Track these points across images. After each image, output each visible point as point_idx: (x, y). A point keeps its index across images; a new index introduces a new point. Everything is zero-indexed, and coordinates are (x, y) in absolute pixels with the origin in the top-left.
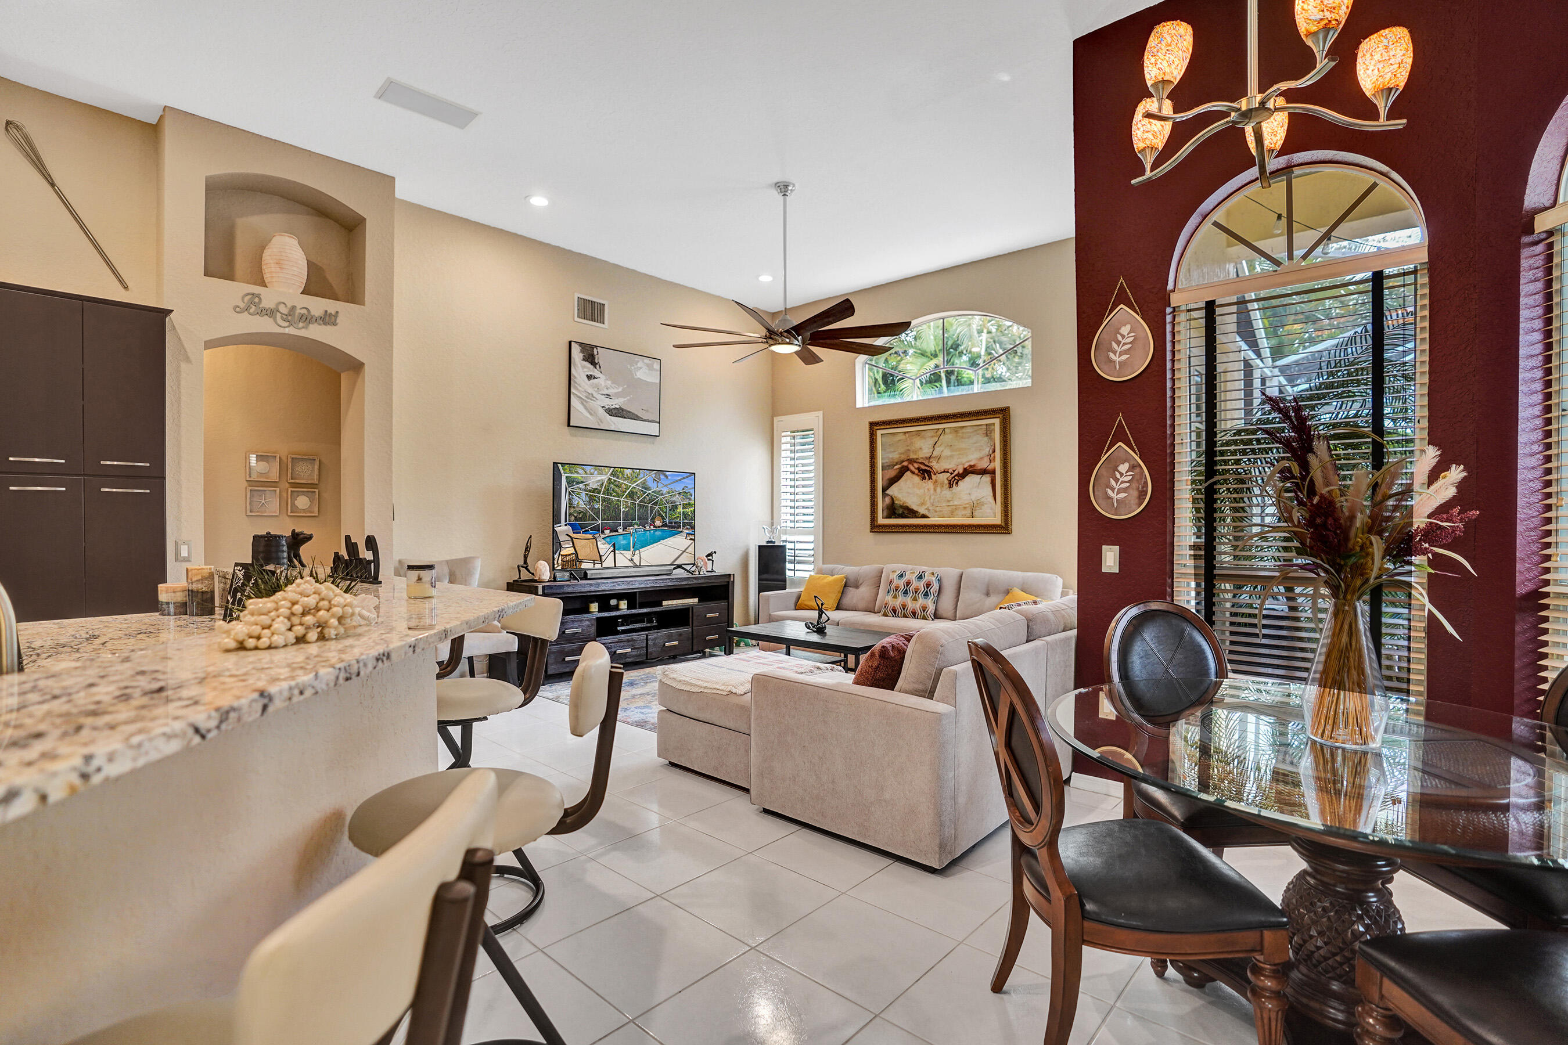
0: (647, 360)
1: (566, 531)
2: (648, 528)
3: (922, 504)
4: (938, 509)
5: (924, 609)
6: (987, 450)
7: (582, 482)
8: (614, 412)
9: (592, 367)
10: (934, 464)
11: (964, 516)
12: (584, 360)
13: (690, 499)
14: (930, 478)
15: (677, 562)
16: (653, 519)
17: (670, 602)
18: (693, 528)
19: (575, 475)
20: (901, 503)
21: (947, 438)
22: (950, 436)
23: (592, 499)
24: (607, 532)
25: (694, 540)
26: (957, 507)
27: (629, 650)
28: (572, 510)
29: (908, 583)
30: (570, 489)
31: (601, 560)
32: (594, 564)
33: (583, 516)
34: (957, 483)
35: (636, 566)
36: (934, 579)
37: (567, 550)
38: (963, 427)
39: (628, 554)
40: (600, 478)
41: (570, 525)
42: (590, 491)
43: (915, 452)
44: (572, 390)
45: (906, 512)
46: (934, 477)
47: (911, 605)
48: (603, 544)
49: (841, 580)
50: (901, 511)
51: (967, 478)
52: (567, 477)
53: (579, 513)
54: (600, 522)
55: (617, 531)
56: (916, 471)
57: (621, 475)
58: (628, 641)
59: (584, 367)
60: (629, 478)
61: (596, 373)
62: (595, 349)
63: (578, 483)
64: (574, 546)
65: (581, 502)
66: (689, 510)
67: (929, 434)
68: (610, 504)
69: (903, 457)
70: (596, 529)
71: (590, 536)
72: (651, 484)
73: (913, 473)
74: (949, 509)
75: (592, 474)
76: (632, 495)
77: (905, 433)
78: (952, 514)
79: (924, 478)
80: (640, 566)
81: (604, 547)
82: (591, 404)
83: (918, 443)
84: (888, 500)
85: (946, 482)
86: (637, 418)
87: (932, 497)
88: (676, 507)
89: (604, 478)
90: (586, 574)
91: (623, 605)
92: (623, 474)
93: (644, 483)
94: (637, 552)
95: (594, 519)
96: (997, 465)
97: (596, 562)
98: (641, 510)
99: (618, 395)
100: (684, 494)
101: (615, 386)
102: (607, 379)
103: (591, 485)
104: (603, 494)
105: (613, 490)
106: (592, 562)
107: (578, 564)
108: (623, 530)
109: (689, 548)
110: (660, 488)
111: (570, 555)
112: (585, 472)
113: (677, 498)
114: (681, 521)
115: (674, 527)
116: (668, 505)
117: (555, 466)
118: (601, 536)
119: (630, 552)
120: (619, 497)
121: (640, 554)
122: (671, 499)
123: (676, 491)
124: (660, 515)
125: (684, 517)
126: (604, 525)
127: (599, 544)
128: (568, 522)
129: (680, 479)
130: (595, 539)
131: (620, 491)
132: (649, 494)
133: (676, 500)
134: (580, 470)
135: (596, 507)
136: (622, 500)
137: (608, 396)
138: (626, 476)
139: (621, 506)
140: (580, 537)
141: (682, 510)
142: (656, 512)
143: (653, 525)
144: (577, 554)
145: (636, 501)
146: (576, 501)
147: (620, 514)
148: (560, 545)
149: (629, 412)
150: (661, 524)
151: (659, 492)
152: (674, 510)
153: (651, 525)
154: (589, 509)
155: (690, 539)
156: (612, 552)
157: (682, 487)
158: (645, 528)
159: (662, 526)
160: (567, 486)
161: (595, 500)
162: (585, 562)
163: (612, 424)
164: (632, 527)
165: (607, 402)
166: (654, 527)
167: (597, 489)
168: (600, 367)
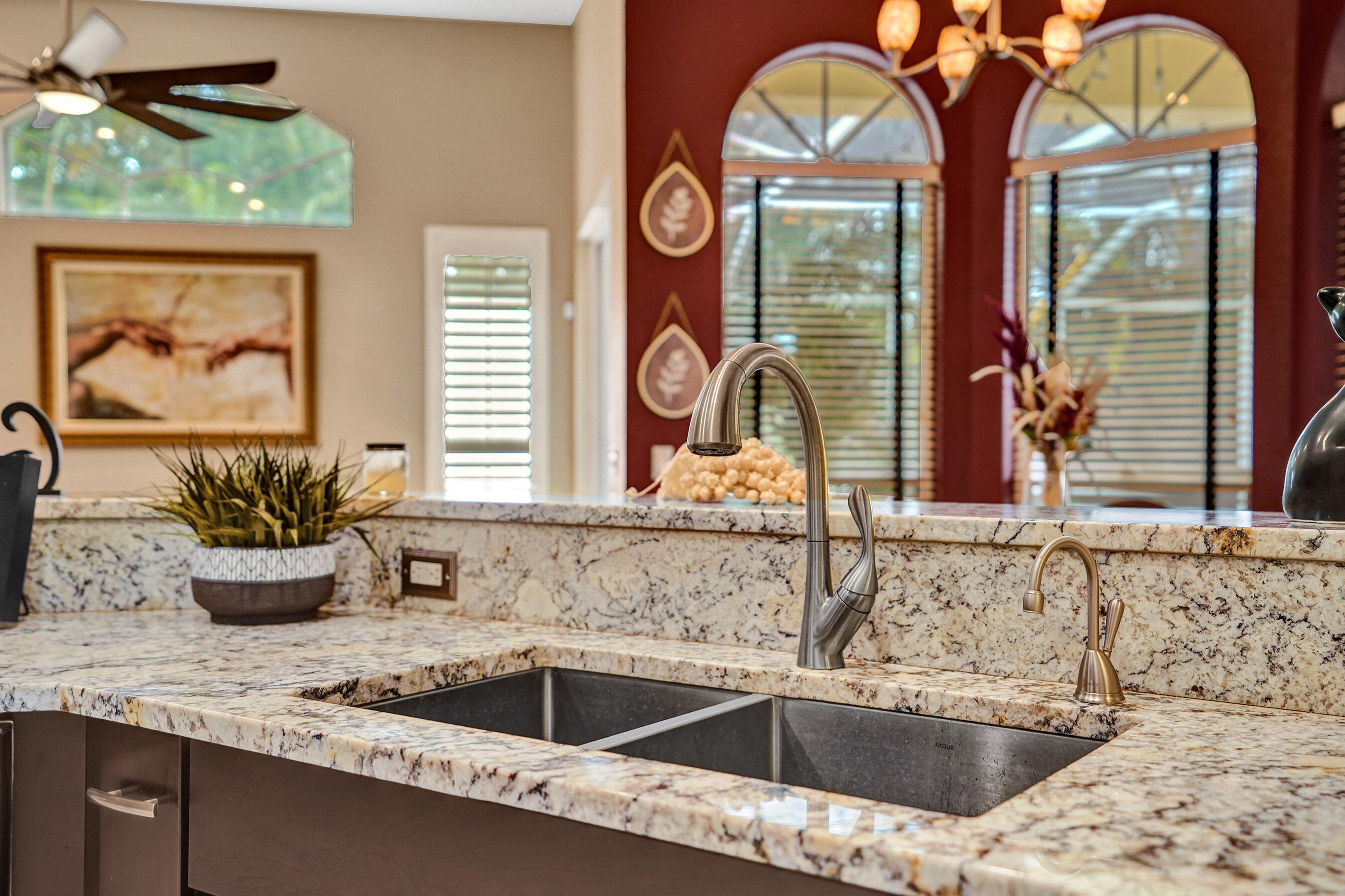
4: (185, 407)
6: (278, 316)
10: (177, 331)
11: (235, 419)
14: (169, 353)
20: (108, 394)
21: (205, 290)
22: (211, 289)
26: (222, 406)
34: (222, 365)
38: (233, 275)
43: (137, 308)
45: (117, 410)
46: (177, 352)
50: (107, 409)
51: (242, 359)
56: (141, 341)
67: (167, 280)
69: (113, 314)
73: (134, 343)
74: (208, 407)
77: (115, 272)
78: (214, 414)
79: (157, 354)
83: (144, 293)
84: (78, 390)
85: (202, 362)
87: (174, 388)
96: (296, 340)
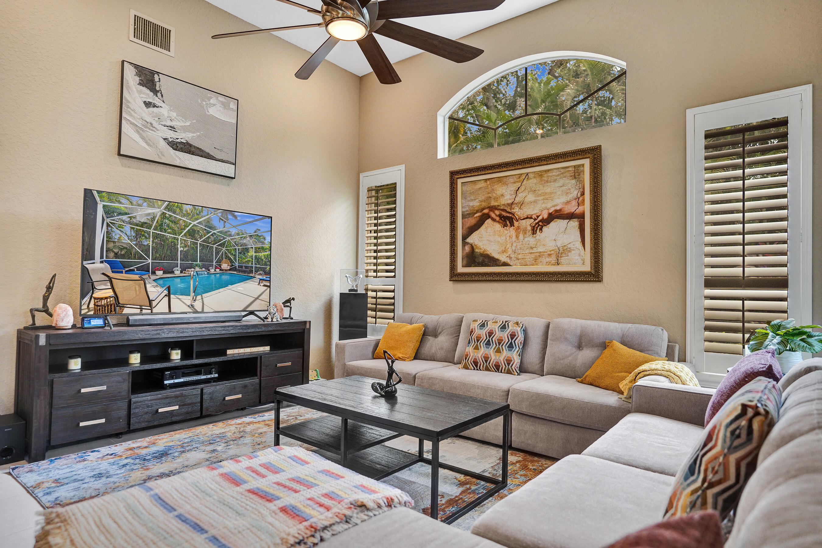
0: (221, 98)
1: (102, 269)
2: (212, 271)
3: (504, 251)
4: (520, 256)
5: (509, 361)
6: (575, 193)
8: (176, 145)
9: (152, 94)
10: (516, 210)
11: (549, 263)
12: (140, 84)
13: (263, 243)
14: (512, 225)
15: (250, 309)
16: (219, 262)
17: (236, 351)
18: (269, 273)
19: (117, 205)
20: (482, 251)
21: (532, 182)
22: (535, 181)
23: (139, 234)
24: (159, 273)
25: (269, 287)
26: (541, 255)
27: (177, 407)
28: (111, 245)
29: (491, 333)
30: (109, 220)
31: (150, 305)
32: (141, 309)
33: (128, 252)
34: (541, 229)
35: (196, 312)
36: (519, 329)
37: (103, 292)
38: (549, 170)
39: (188, 300)
40: (150, 211)
41: (108, 262)
42: (137, 225)
43: (496, 199)
44: (124, 115)
45: (486, 260)
46: (516, 224)
47: (494, 358)
48: (154, 286)
49: (419, 328)
50: (481, 259)
51: (552, 224)
52: (104, 206)
53: (122, 249)
54: (150, 261)
55: (172, 272)
56: (498, 219)
57: (178, 210)
58: (176, 397)
59: (140, 92)
60: (188, 214)
61: (156, 100)
62: (156, 76)
63: (120, 214)
64: (113, 288)
65: (124, 236)
66: (262, 254)
67: (511, 180)
68: (164, 241)
69: (484, 204)
70: (145, 269)
71: (136, 277)
72: (215, 222)
73: (494, 220)
74: (533, 256)
75: (139, 205)
76: (192, 233)
77: (486, 180)
78: (536, 261)
79: (505, 225)
80: (202, 312)
81: (154, 290)
82: (150, 134)
83: (500, 190)
84: (467, 248)
85: (529, 228)
86: (208, 156)
87: (514, 244)
88: (247, 250)
89: (157, 211)
90: (128, 320)
91: (176, 355)
92: (181, 209)
93: (208, 221)
94: (199, 297)
95: (141, 257)
96: (587, 208)
97: (143, 307)
98: (204, 251)
99: (185, 129)
100: (258, 237)
101: (181, 118)
102: (171, 110)
103: (138, 219)
104: (154, 229)
105: (168, 226)
106: (139, 307)
107: (118, 308)
108: (181, 272)
109: (263, 295)
110: (229, 230)
111: (106, 298)
112: (131, 203)
113: (249, 240)
114: (254, 265)
115: (244, 272)
116: (237, 248)
117: (88, 193)
118: (151, 277)
119: (189, 297)
120: (176, 235)
121: (202, 299)
122: (241, 241)
123: (246, 233)
124: (227, 257)
125: (257, 262)
126: (155, 264)
127: (148, 286)
128: (105, 259)
129: (252, 222)
130: (144, 280)
131: (178, 228)
132: (214, 233)
133: (247, 243)
134: (123, 200)
135: (146, 243)
136: (180, 237)
137: (172, 128)
138: (184, 212)
139: (178, 245)
140: (121, 276)
141: (254, 254)
142: (222, 254)
143: (219, 268)
144: (116, 297)
145: (198, 241)
146: (116, 234)
147: (177, 254)
148: (92, 285)
149: (198, 148)
150: (229, 268)
151: (226, 232)
152: (245, 254)
153: (216, 268)
154: (136, 245)
155: (265, 286)
156: (166, 295)
157: (255, 229)
158: (209, 270)
159: (230, 270)
160: (104, 216)
161: (143, 235)
162: (128, 306)
163: (177, 159)
164: (193, 269)
165: (171, 135)
166: (221, 270)
167: (146, 223)
168: (162, 96)
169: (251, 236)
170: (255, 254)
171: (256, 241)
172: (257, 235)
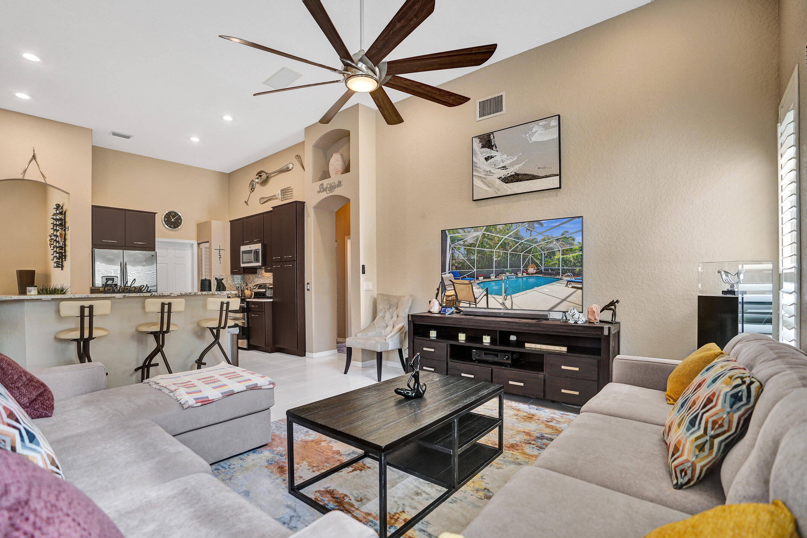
0: (542, 123)
1: (449, 277)
2: (520, 275)
7: (462, 239)
8: (507, 180)
9: (489, 150)
12: (482, 147)
13: (572, 244)
16: (526, 267)
17: (535, 346)
18: (580, 274)
19: (457, 235)
23: (469, 252)
24: (481, 278)
25: (581, 288)
28: (454, 261)
30: (453, 246)
31: (475, 302)
33: (462, 265)
35: (507, 309)
37: (450, 292)
39: (500, 299)
40: (476, 234)
41: (453, 273)
42: (468, 246)
44: (475, 173)
48: (478, 288)
52: (451, 237)
53: (459, 264)
54: (475, 270)
55: (489, 278)
57: (493, 230)
59: (483, 153)
60: (501, 231)
61: (493, 153)
62: (491, 136)
63: (459, 240)
64: (455, 289)
65: (461, 255)
66: (570, 256)
68: (484, 255)
70: (472, 276)
71: (467, 282)
72: (523, 233)
75: (469, 232)
76: (504, 246)
80: (512, 309)
81: (478, 291)
82: (489, 178)
86: (534, 178)
88: (554, 253)
89: (479, 234)
91: (487, 339)
92: (496, 229)
93: (516, 233)
94: (509, 297)
95: (470, 268)
97: (471, 303)
98: (513, 259)
99: (512, 164)
100: (566, 239)
101: (510, 157)
102: (502, 154)
103: (468, 241)
104: (478, 247)
105: (487, 243)
106: (468, 302)
107: (457, 302)
108: (496, 277)
109: (572, 296)
110: (535, 237)
111: (451, 296)
112: (464, 231)
113: (556, 244)
114: (561, 268)
115: (551, 274)
116: (543, 253)
117: (443, 232)
118: (476, 281)
119: (501, 297)
120: (492, 248)
121: (511, 298)
122: (548, 246)
123: (552, 237)
124: (533, 262)
125: (565, 264)
126: (478, 272)
127: (474, 288)
128: (451, 271)
129: (559, 225)
130: (471, 284)
131: (494, 243)
132: (522, 243)
133: (554, 247)
134: (460, 231)
135: (472, 258)
136: (495, 250)
137: (504, 168)
138: (498, 230)
139: (493, 256)
140: (459, 282)
141: (561, 257)
142: (529, 260)
143: (525, 272)
144: (456, 295)
145: (508, 251)
146: (457, 254)
147: (493, 263)
148: (445, 287)
149: (525, 174)
150: (535, 271)
151: (533, 240)
152: (551, 257)
153: (523, 272)
154: (467, 260)
155: (573, 287)
156: (485, 295)
157: (562, 231)
158: (517, 275)
159: (535, 273)
160: (451, 243)
161: (471, 252)
162: (463, 301)
163: (508, 189)
164: (504, 274)
165: (503, 173)
166: (527, 274)
167: (473, 243)
168: (496, 148)
169: (557, 239)
170: (563, 256)
171: (564, 243)
172: (565, 237)
